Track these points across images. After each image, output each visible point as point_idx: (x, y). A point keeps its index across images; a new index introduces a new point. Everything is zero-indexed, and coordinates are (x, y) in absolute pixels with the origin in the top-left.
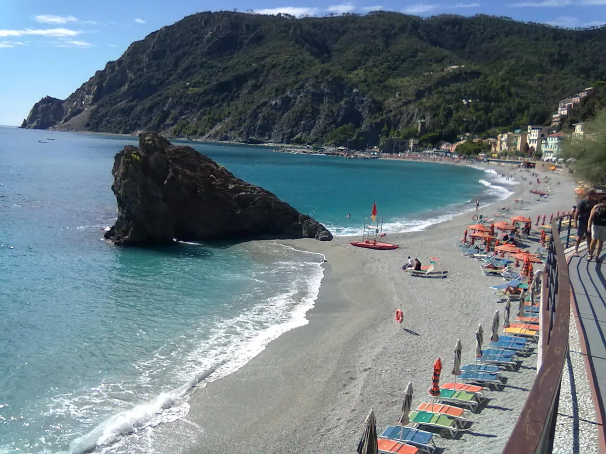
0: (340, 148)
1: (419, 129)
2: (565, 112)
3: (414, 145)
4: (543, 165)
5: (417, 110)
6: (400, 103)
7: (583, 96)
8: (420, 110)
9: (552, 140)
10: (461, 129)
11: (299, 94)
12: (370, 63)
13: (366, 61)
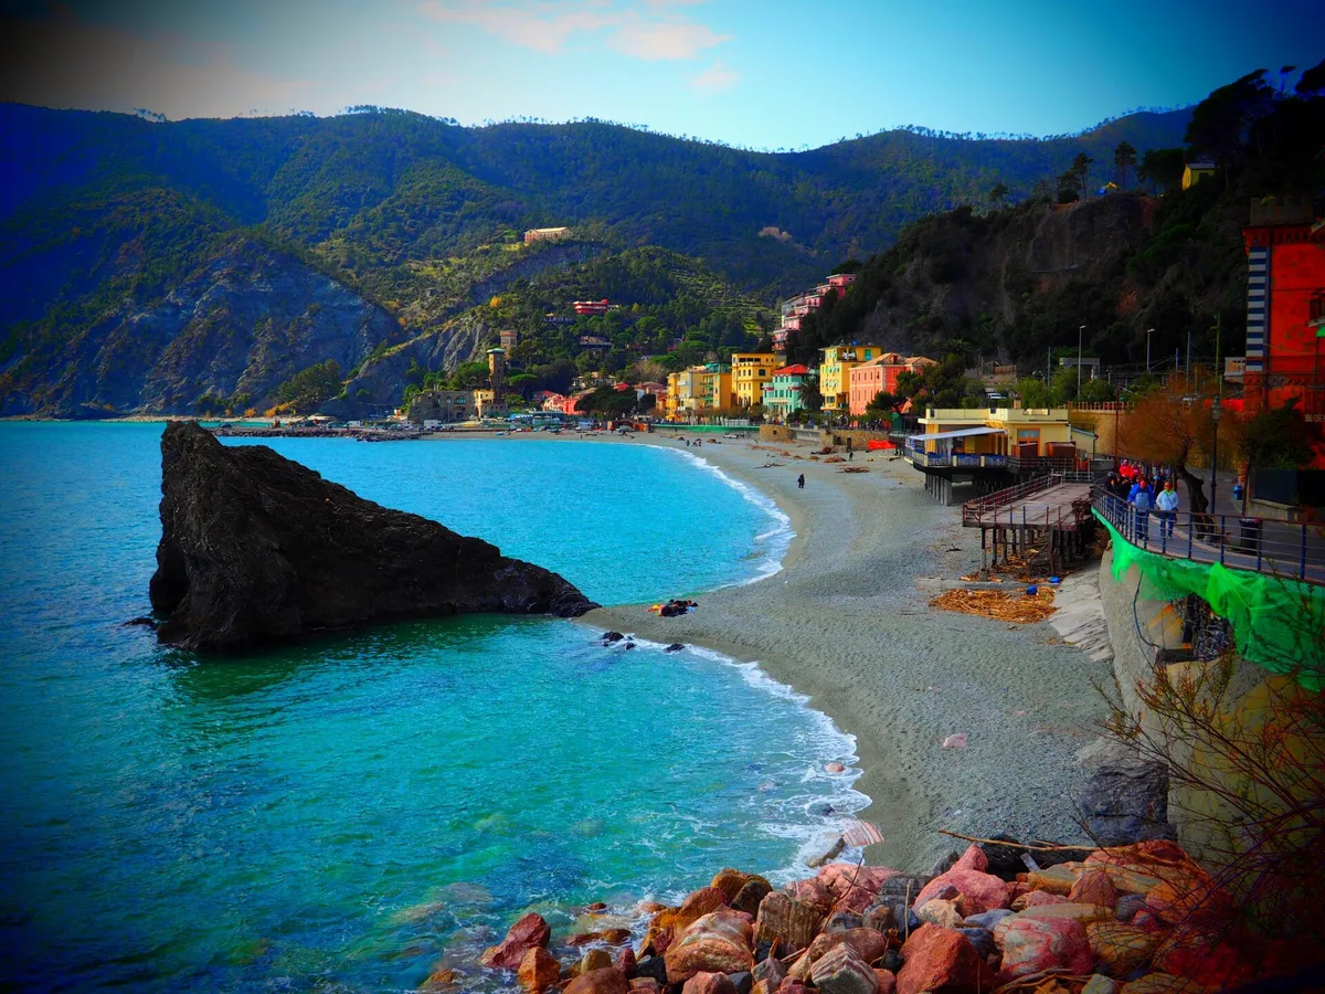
0: (312, 418)
1: (491, 367)
2: (795, 324)
3: (484, 402)
4: (775, 432)
5: (480, 326)
6: (437, 313)
7: (824, 290)
8: (486, 327)
9: (782, 381)
10: (578, 362)
11: (197, 295)
12: (355, 224)
13: (346, 216)
